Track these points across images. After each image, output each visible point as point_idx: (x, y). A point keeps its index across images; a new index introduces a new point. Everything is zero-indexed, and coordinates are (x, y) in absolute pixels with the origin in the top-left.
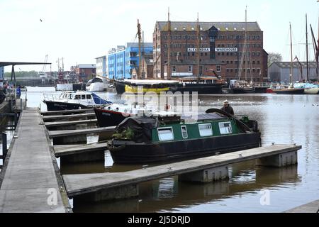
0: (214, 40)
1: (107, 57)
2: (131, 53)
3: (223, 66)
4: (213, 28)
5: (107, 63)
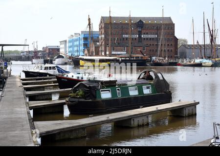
0: (141, 30)
2: (84, 38)
5: (68, 45)
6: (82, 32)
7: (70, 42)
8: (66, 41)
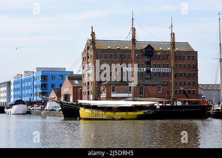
1: (12, 82)
2: (41, 76)
3: (165, 87)
4: (149, 47)
5: (12, 87)
6: (38, 69)
7: (15, 83)
8: (9, 83)
